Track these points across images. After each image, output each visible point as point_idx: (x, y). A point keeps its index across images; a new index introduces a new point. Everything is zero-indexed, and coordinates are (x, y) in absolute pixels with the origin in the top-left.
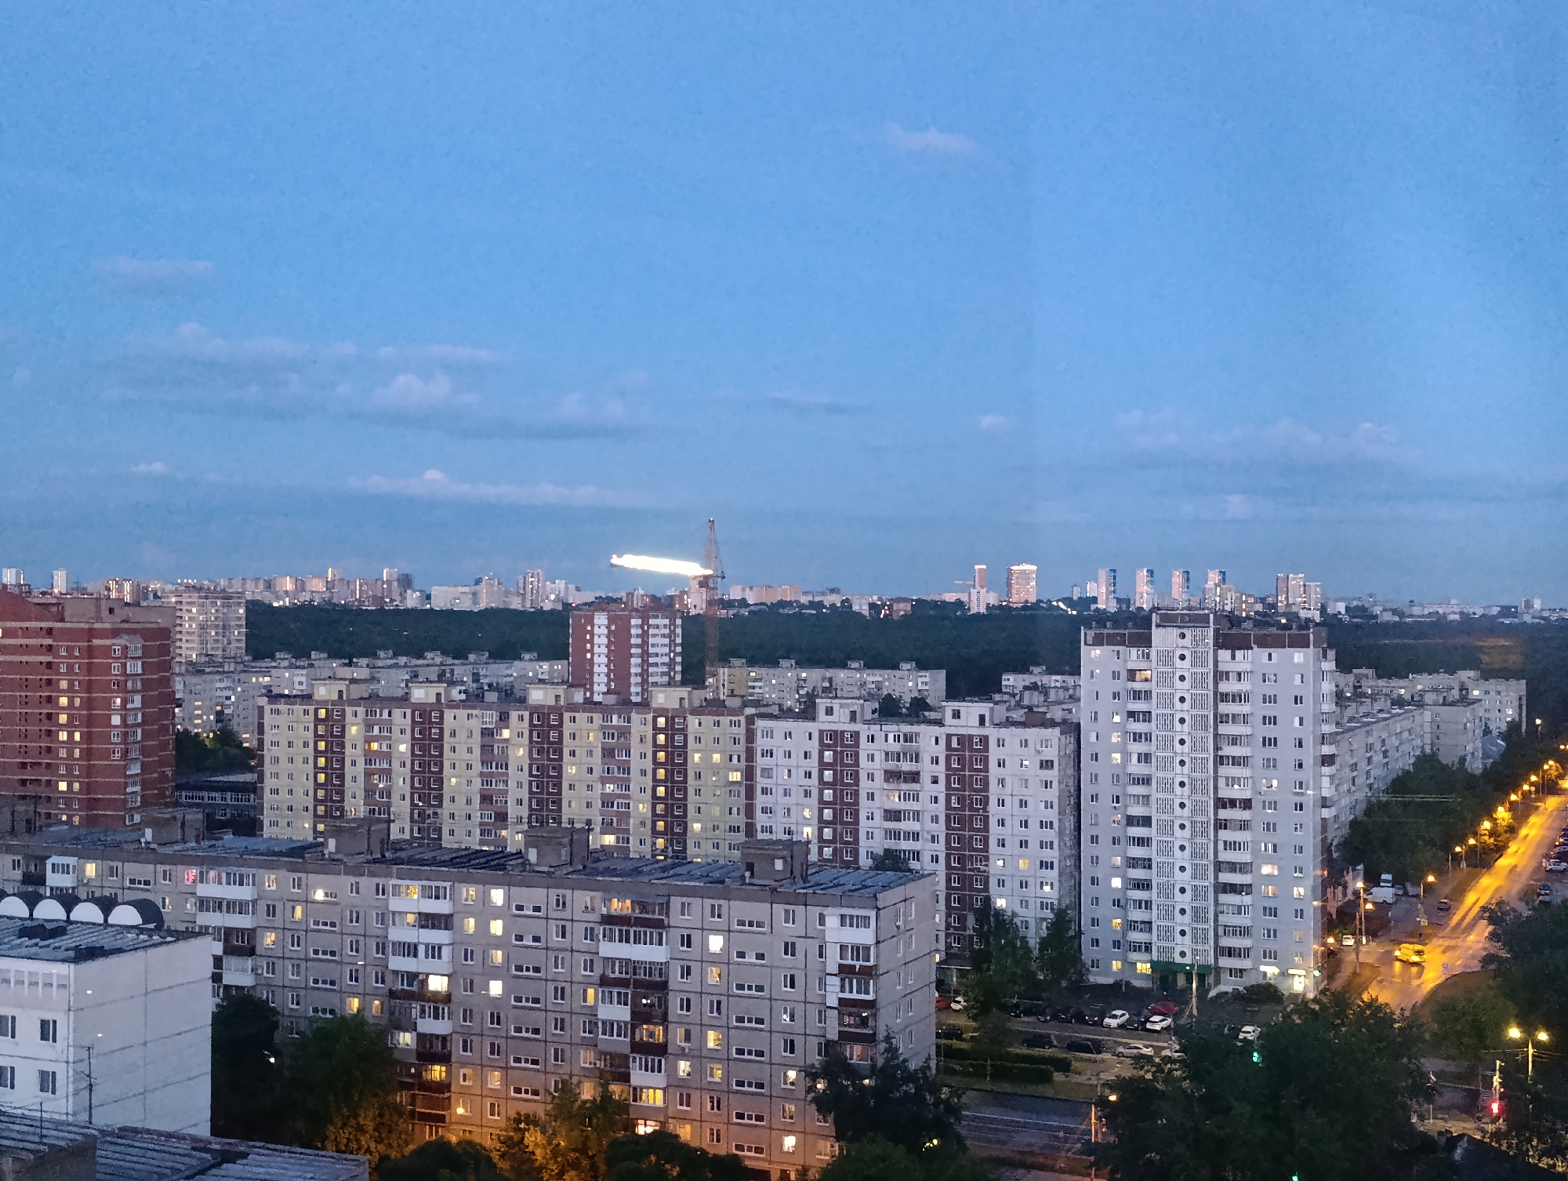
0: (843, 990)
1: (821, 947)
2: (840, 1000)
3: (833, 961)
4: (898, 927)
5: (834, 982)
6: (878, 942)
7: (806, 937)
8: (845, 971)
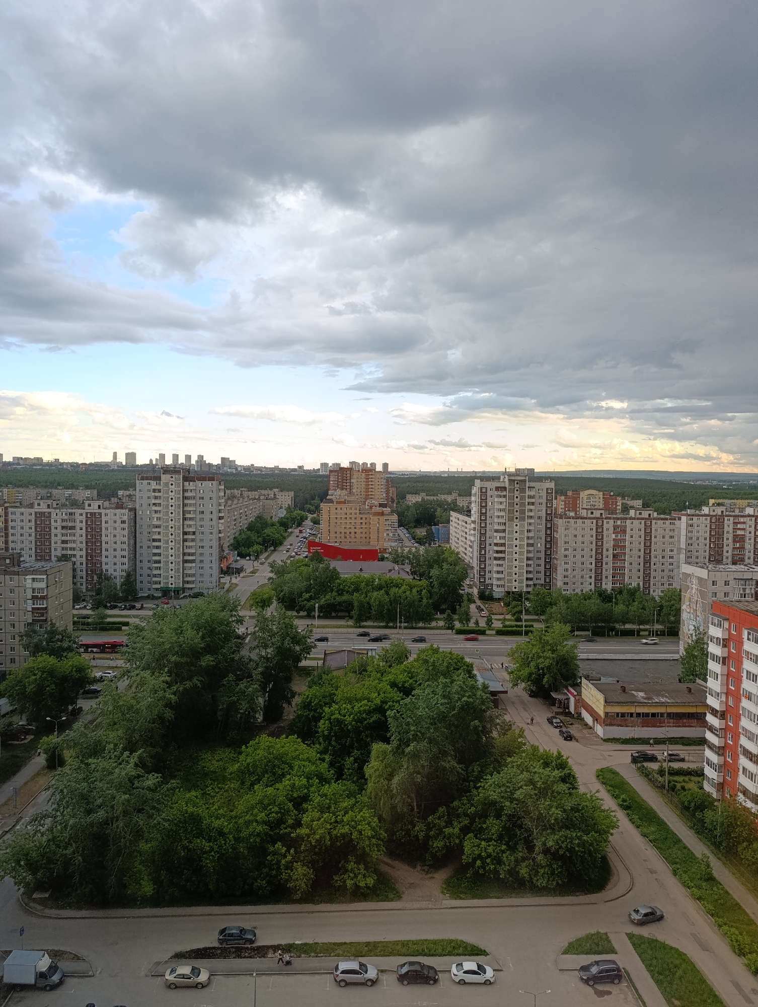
0: (34, 604)
1: (25, 590)
2: (32, 608)
3: (29, 594)
4: (56, 581)
5: (30, 602)
6: (47, 587)
7: (19, 587)
8: (34, 598)
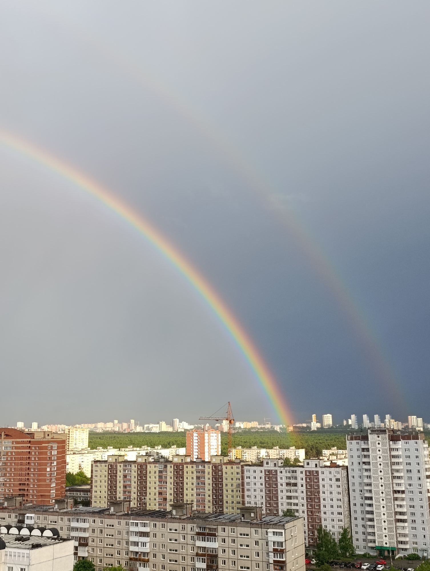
0: (274, 557)
1: (267, 543)
2: (274, 560)
3: (271, 547)
4: (292, 536)
5: (271, 554)
6: (285, 541)
7: (262, 539)
8: (275, 550)
